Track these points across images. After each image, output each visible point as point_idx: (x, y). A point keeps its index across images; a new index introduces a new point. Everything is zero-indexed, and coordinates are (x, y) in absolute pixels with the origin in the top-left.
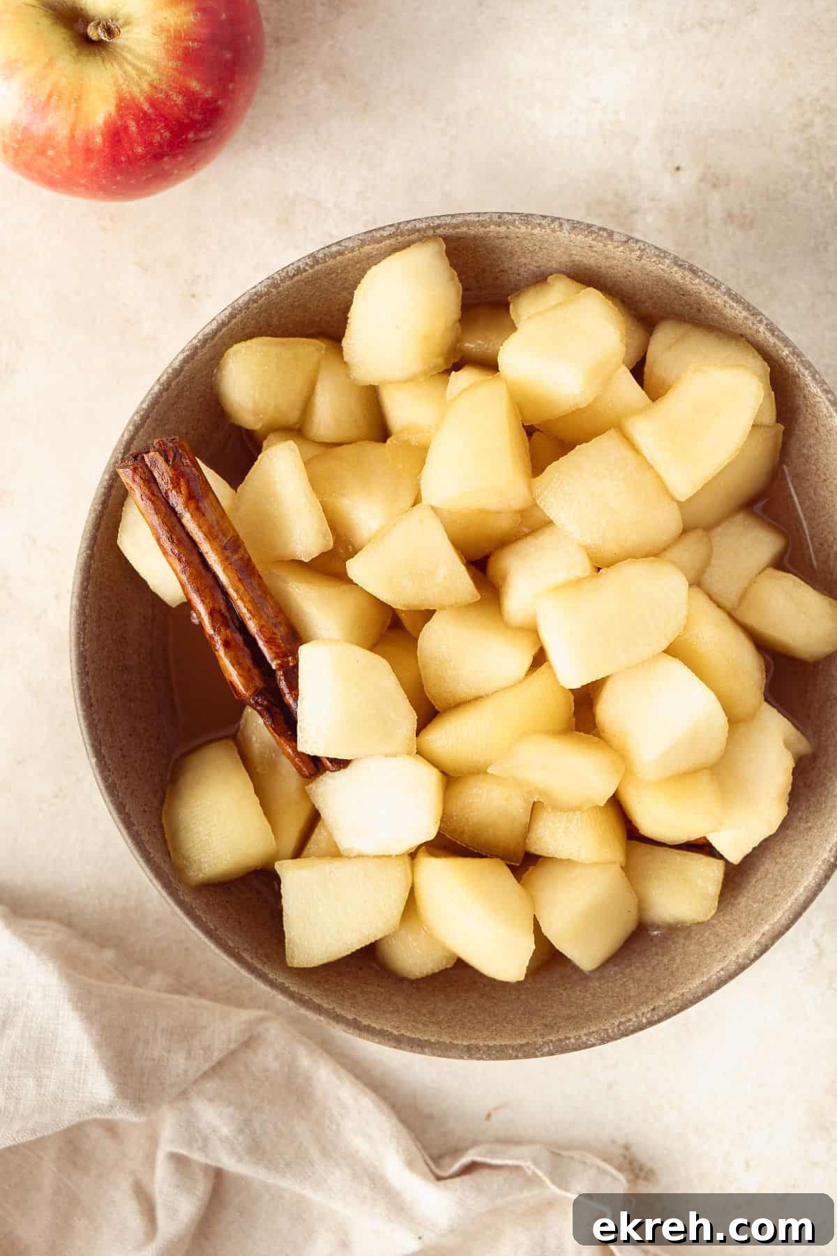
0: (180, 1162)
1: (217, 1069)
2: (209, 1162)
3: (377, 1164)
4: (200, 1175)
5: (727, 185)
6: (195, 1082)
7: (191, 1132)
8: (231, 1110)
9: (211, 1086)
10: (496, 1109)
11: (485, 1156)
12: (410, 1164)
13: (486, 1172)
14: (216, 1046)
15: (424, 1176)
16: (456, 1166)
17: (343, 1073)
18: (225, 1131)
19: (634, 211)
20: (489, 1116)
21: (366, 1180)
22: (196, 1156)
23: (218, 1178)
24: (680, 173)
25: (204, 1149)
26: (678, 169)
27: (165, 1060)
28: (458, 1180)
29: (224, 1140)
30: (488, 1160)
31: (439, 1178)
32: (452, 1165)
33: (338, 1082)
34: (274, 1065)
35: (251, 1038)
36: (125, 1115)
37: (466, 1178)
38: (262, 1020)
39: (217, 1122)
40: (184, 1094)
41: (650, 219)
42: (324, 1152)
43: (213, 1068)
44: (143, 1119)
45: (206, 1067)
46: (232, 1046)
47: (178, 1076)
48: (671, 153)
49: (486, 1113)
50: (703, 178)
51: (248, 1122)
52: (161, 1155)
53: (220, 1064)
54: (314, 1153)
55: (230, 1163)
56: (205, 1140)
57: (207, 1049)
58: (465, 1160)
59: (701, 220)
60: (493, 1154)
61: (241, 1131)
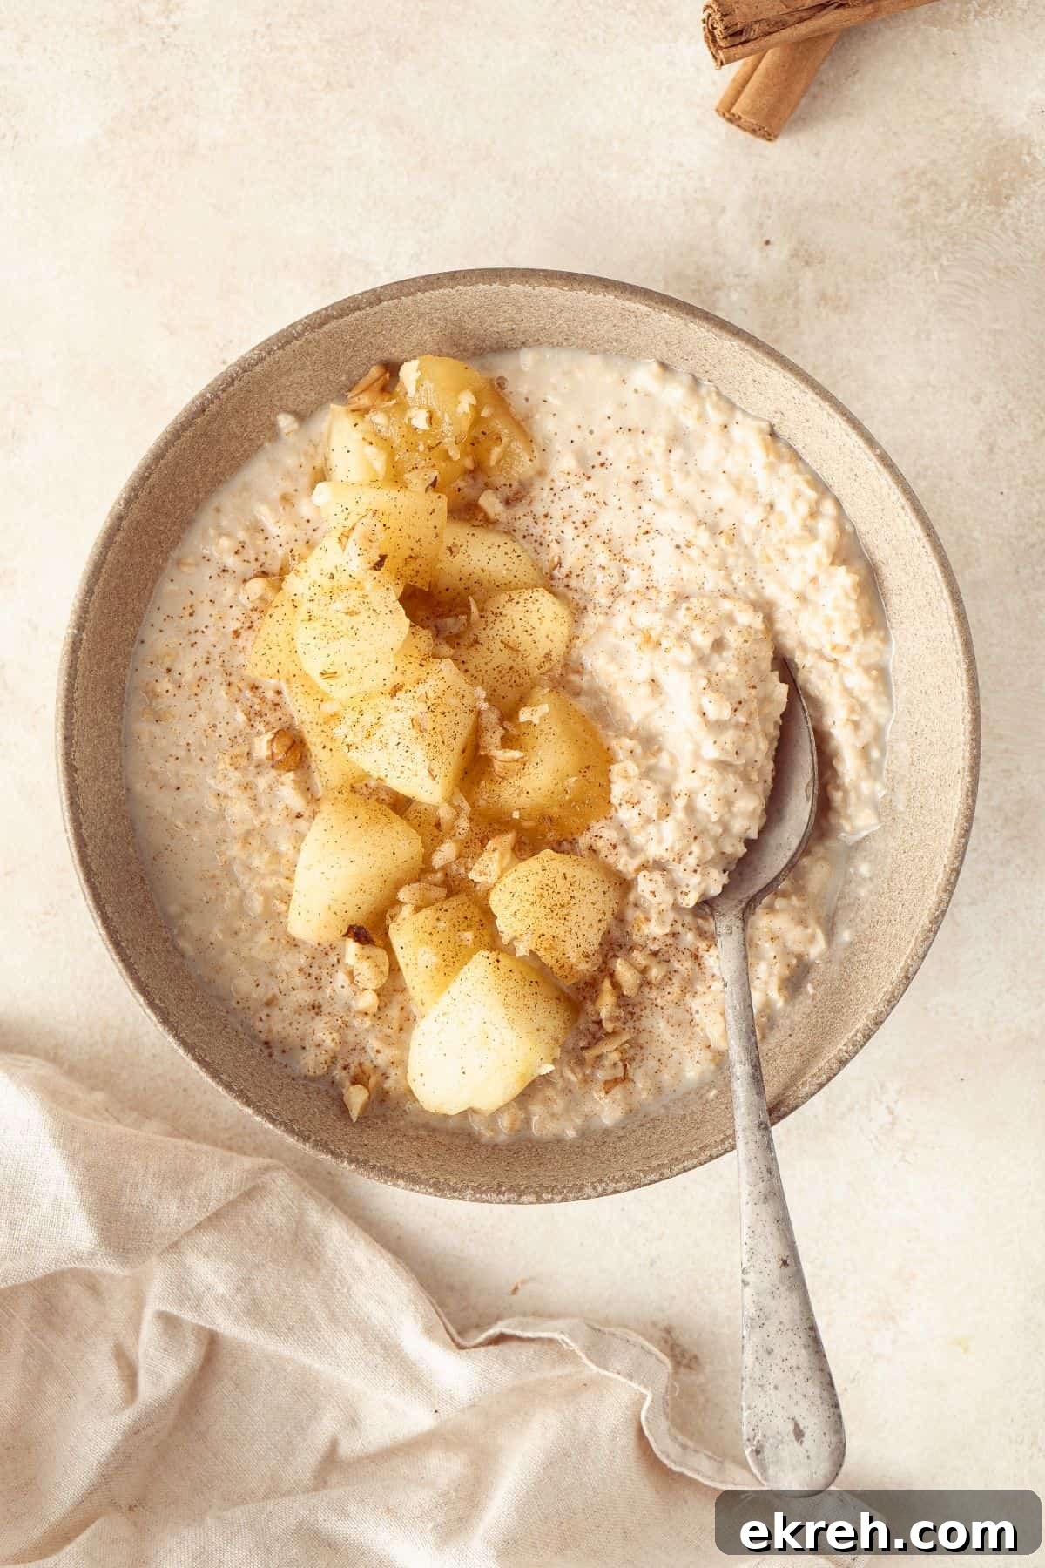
0: (169, 1322)
1: (214, 1220)
2: (202, 1323)
3: (392, 1330)
4: (191, 1341)
5: (822, 262)
6: (188, 1233)
7: (183, 1289)
8: (228, 1266)
9: (208, 1239)
10: (524, 1282)
11: (515, 1328)
12: (429, 1331)
13: (514, 1344)
14: (213, 1196)
15: (444, 1343)
16: (483, 1336)
17: (358, 1233)
18: (221, 1289)
19: (717, 288)
20: (516, 1289)
21: (378, 1348)
22: (188, 1316)
23: (212, 1344)
24: (769, 247)
25: (197, 1307)
26: (767, 243)
27: (156, 1207)
28: (482, 1349)
29: (220, 1299)
30: (519, 1333)
31: (461, 1347)
32: (477, 1337)
33: (352, 1242)
34: (279, 1219)
35: (255, 1188)
36: (107, 1266)
37: (491, 1348)
38: (267, 1169)
39: (212, 1279)
40: (174, 1247)
41: (735, 296)
42: (333, 1317)
43: (209, 1218)
44: (127, 1272)
45: (201, 1217)
46: (231, 1197)
47: (168, 1225)
48: (761, 225)
49: (513, 1287)
50: (795, 255)
51: (247, 1280)
52: (148, 1315)
53: (217, 1215)
54: (321, 1317)
55: (227, 1327)
56: (199, 1299)
57: (203, 1197)
58: (494, 1331)
59: (790, 302)
60: (525, 1327)
61: (239, 1290)
